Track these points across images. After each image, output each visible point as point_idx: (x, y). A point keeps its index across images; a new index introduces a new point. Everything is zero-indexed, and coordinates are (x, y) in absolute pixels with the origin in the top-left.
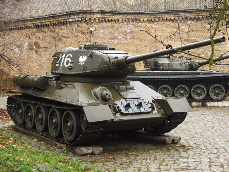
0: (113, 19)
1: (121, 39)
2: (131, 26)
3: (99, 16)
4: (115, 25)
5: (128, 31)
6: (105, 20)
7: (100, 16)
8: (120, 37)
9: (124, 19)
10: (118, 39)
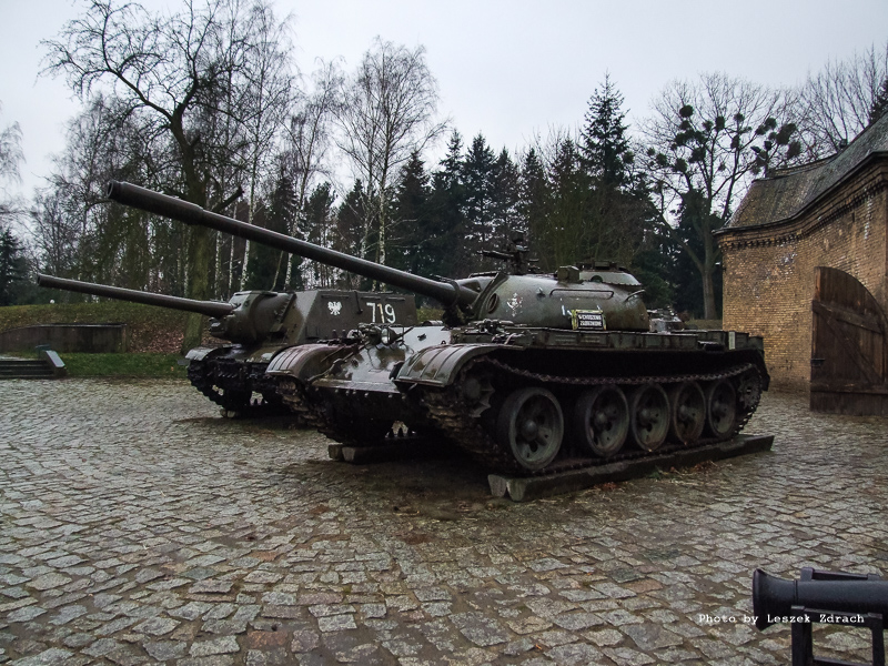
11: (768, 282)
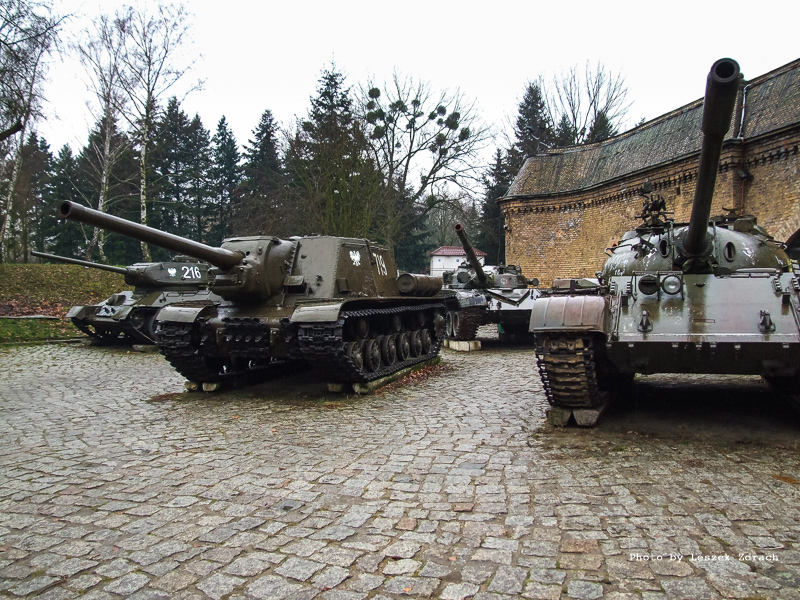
0: (545, 207)
1: (560, 239)
2: (575, 215)
3: (518, 204)
4: (552, 215)
5: (571, 224)
6: (531, 210)
7: (520, 205)
8: (559, 235)
9: (563, 205)
10: (556, 240)
11: (552, 242)
